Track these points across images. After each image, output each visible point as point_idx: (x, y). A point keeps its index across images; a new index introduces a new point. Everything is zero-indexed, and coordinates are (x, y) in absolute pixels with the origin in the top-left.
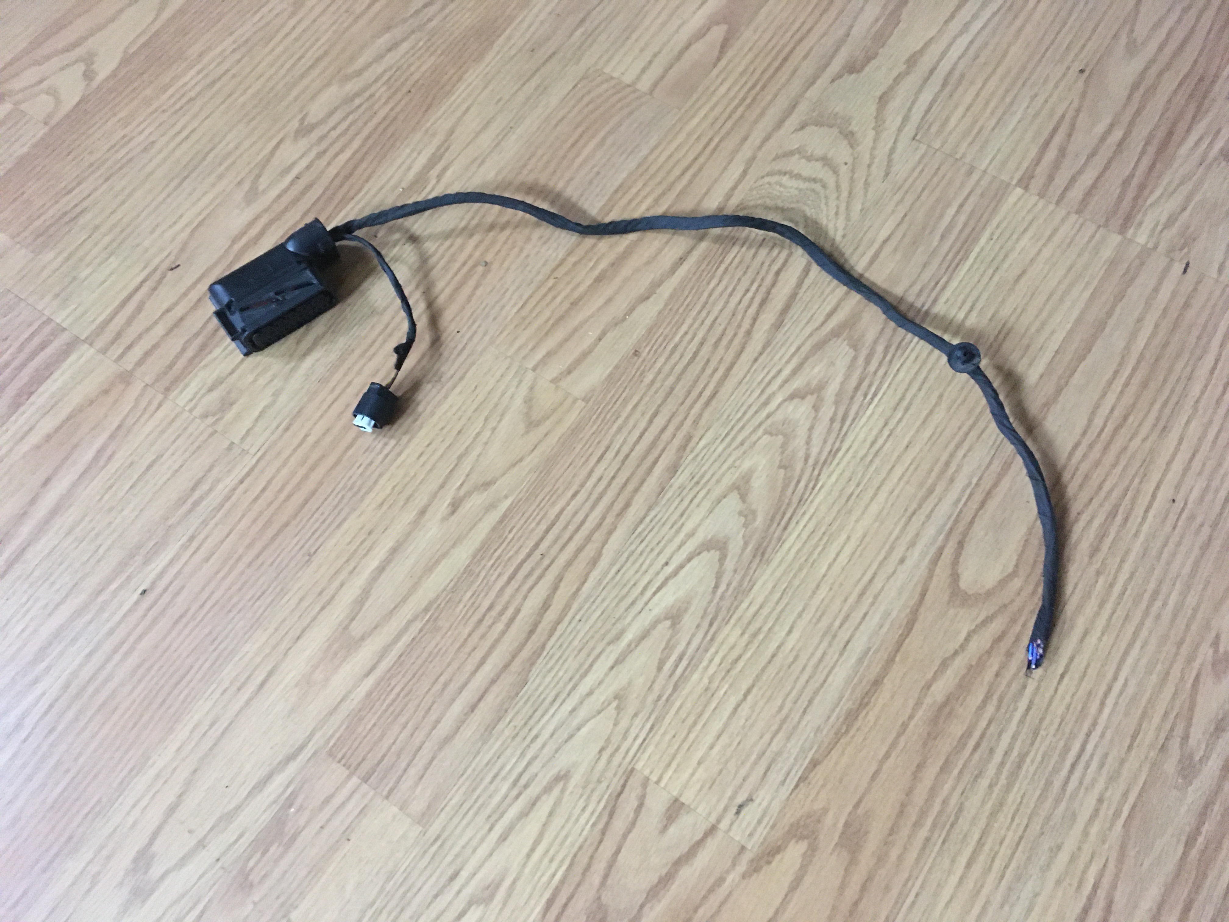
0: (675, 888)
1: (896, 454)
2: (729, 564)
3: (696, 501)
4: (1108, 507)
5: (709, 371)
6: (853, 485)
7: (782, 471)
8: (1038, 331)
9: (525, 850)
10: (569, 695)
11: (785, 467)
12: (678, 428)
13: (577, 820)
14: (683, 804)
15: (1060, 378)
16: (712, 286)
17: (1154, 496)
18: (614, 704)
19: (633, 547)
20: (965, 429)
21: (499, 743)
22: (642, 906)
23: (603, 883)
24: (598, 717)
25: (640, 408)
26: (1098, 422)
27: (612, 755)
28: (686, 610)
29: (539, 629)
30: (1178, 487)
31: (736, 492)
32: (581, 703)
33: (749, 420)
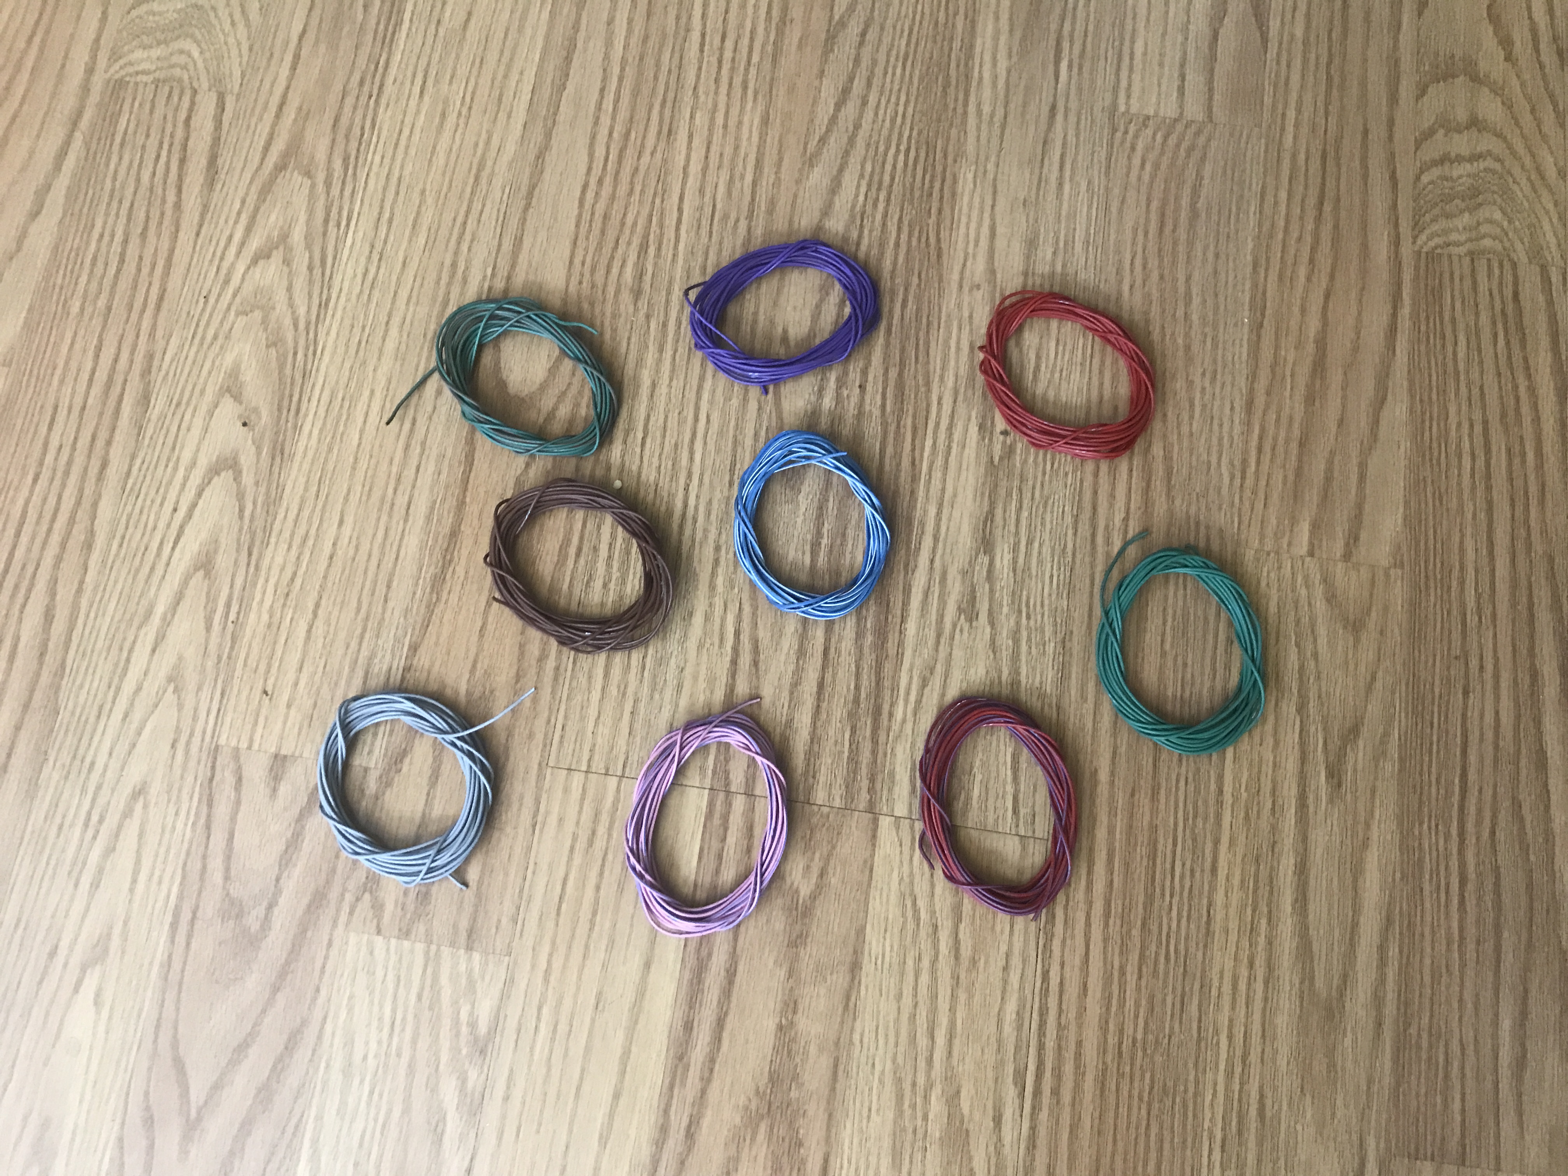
0: (306, 846)
1: (394, 278)
2: (248, 479)
3: (184, 425)
4: (636, 242)
5: (145, 271)
6: (357, 331)
7: (273, 351)
8: (506, 76)
9: (127, 885)
10: (114, 702)
11: (275, 344)
12: (133, 352)
13: (174, 828)
14: (285, 757)
15: (545, 119)
16: (112, 166)
17: (680, 210)
18: (171, 688)
19: (129, 508)
20: (460, 219)
21: (51, 790)
22: (278, 880)
23: (227, 878)
24: (157, 712)
25: (78, 346)
26: (600, 152)
27: (188, 743)
28: (216, 551)
29: (51, 646)
30: (702, 191)
31: (227, 395)
32: (132, 704)
33: (214, 308)
